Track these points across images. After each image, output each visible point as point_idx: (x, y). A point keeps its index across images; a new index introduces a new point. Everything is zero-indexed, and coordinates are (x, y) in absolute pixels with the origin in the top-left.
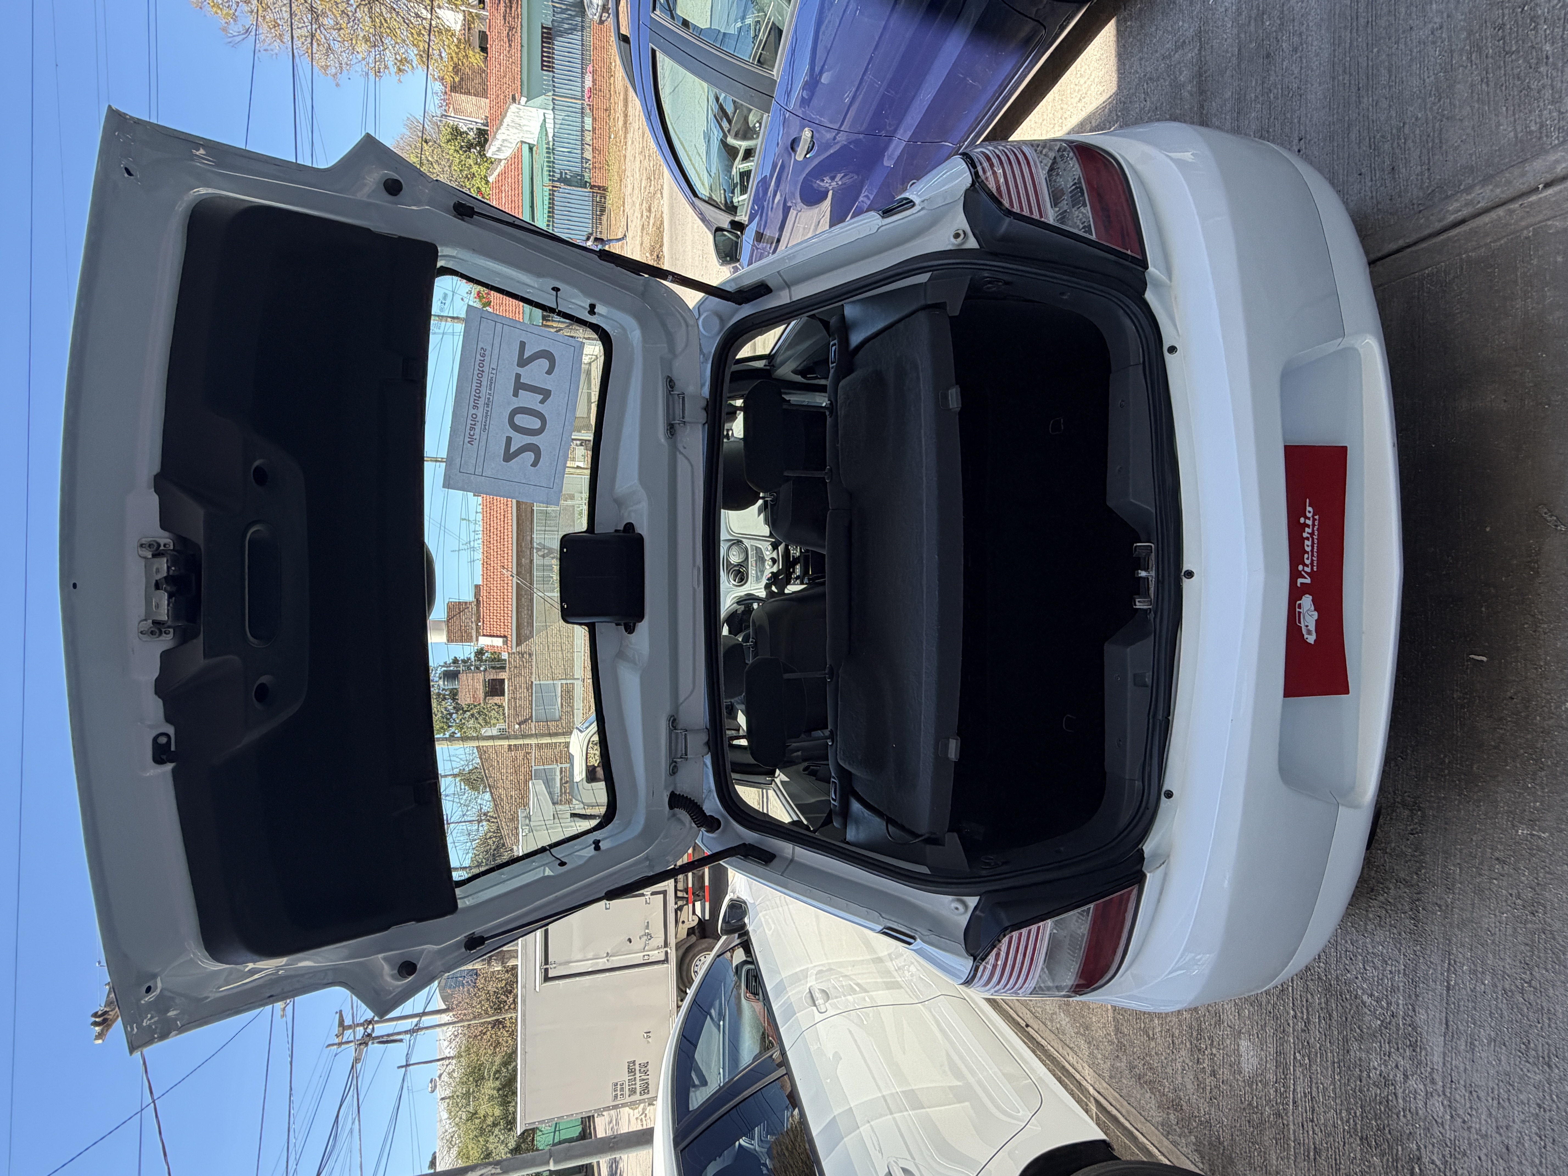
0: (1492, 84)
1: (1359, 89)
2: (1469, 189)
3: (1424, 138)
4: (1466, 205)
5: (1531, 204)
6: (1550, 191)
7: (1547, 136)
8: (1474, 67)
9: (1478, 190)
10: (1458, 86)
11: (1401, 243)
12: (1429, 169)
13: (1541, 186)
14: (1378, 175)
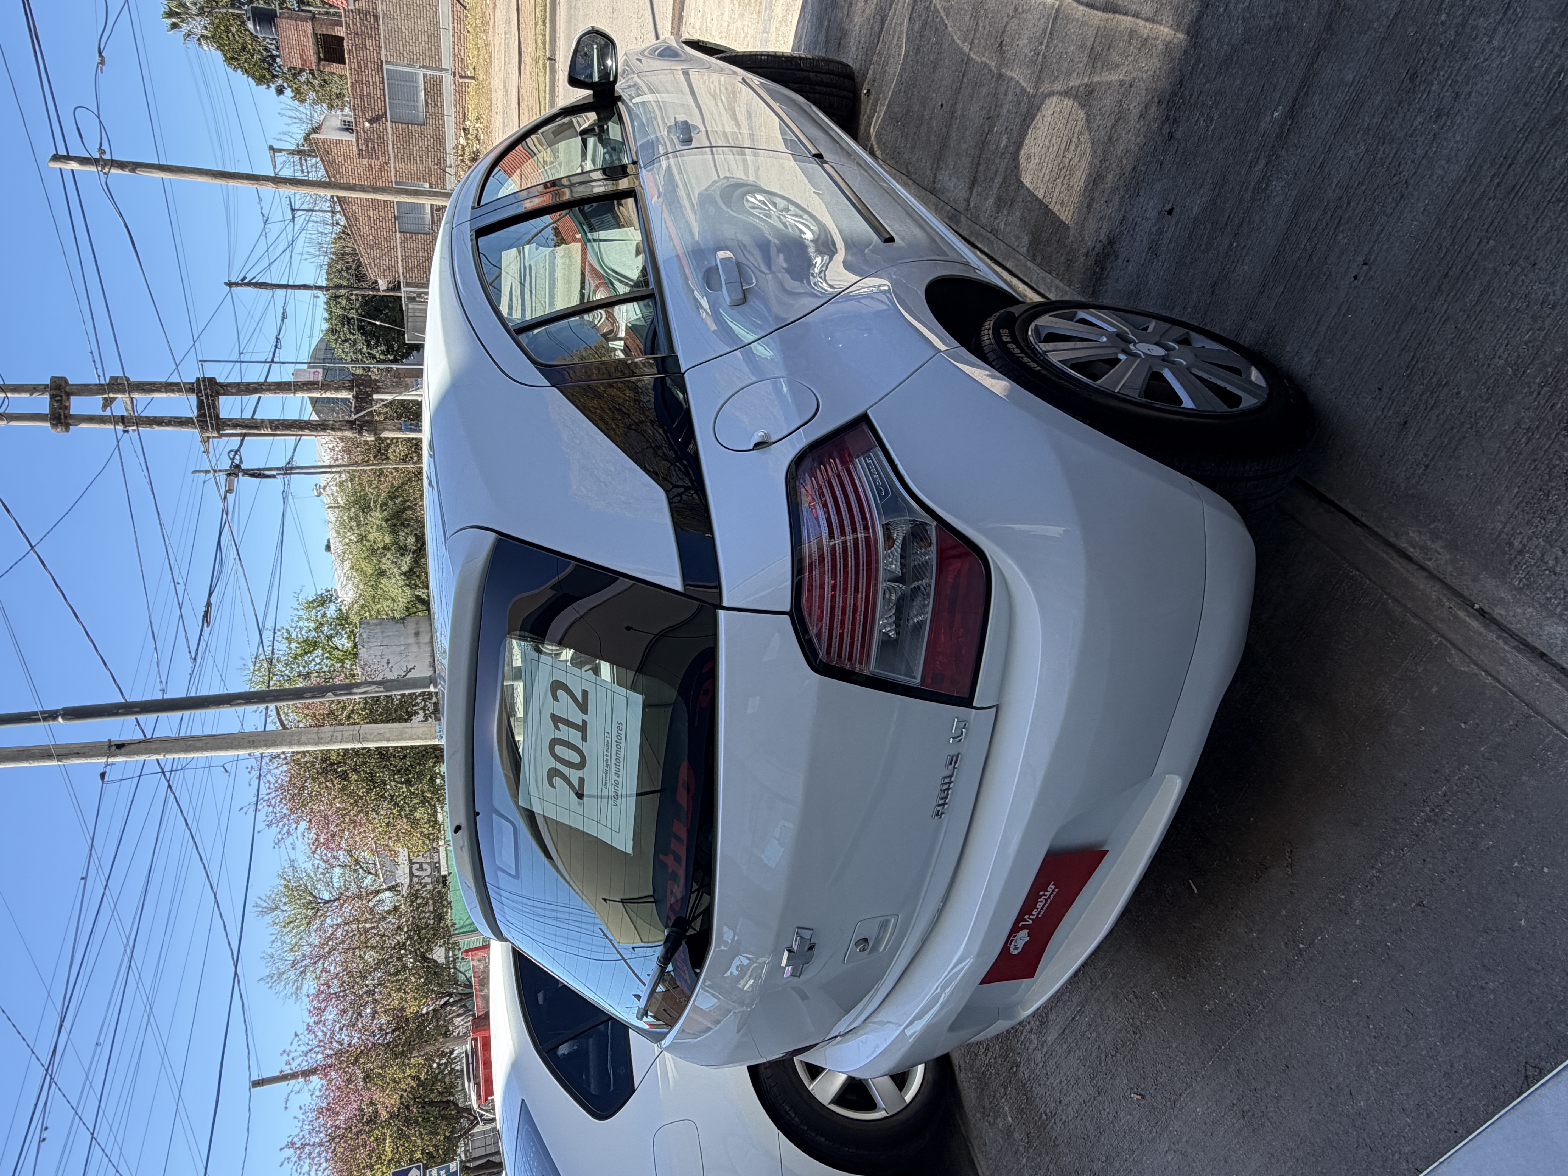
0: (1530, 447)
1: (1446, 275)
2: (1435, 536)
3: (1447, 427)
4: (1422, 548)
5: (1456, 617)
6: (1475, 624)
7: (1516, 566)
8: (1536, 403)
9: (1438, 545)
10: (1510, 407)
11: (1358, 514)
12: (1427, 467)
13: (1477, 606)
14: (1391, 412)
